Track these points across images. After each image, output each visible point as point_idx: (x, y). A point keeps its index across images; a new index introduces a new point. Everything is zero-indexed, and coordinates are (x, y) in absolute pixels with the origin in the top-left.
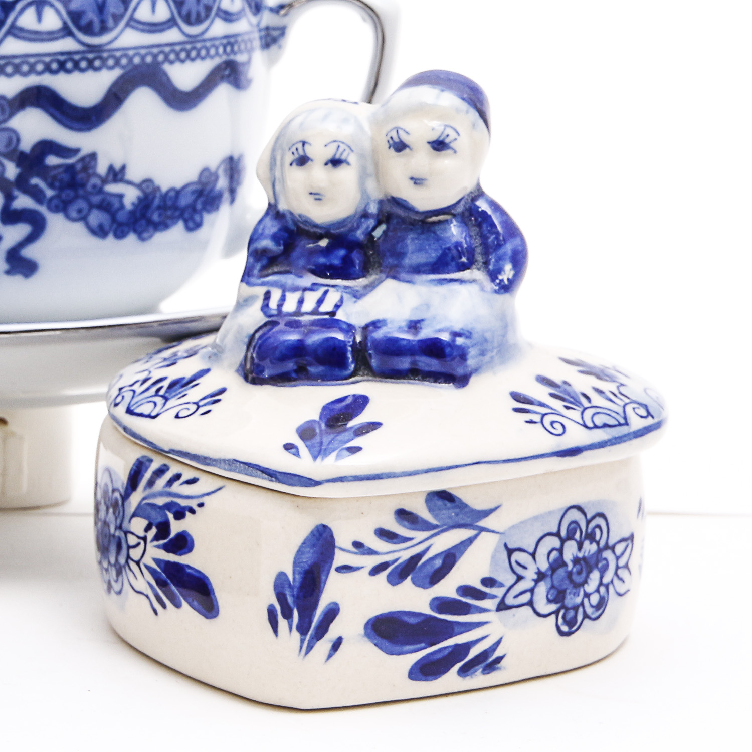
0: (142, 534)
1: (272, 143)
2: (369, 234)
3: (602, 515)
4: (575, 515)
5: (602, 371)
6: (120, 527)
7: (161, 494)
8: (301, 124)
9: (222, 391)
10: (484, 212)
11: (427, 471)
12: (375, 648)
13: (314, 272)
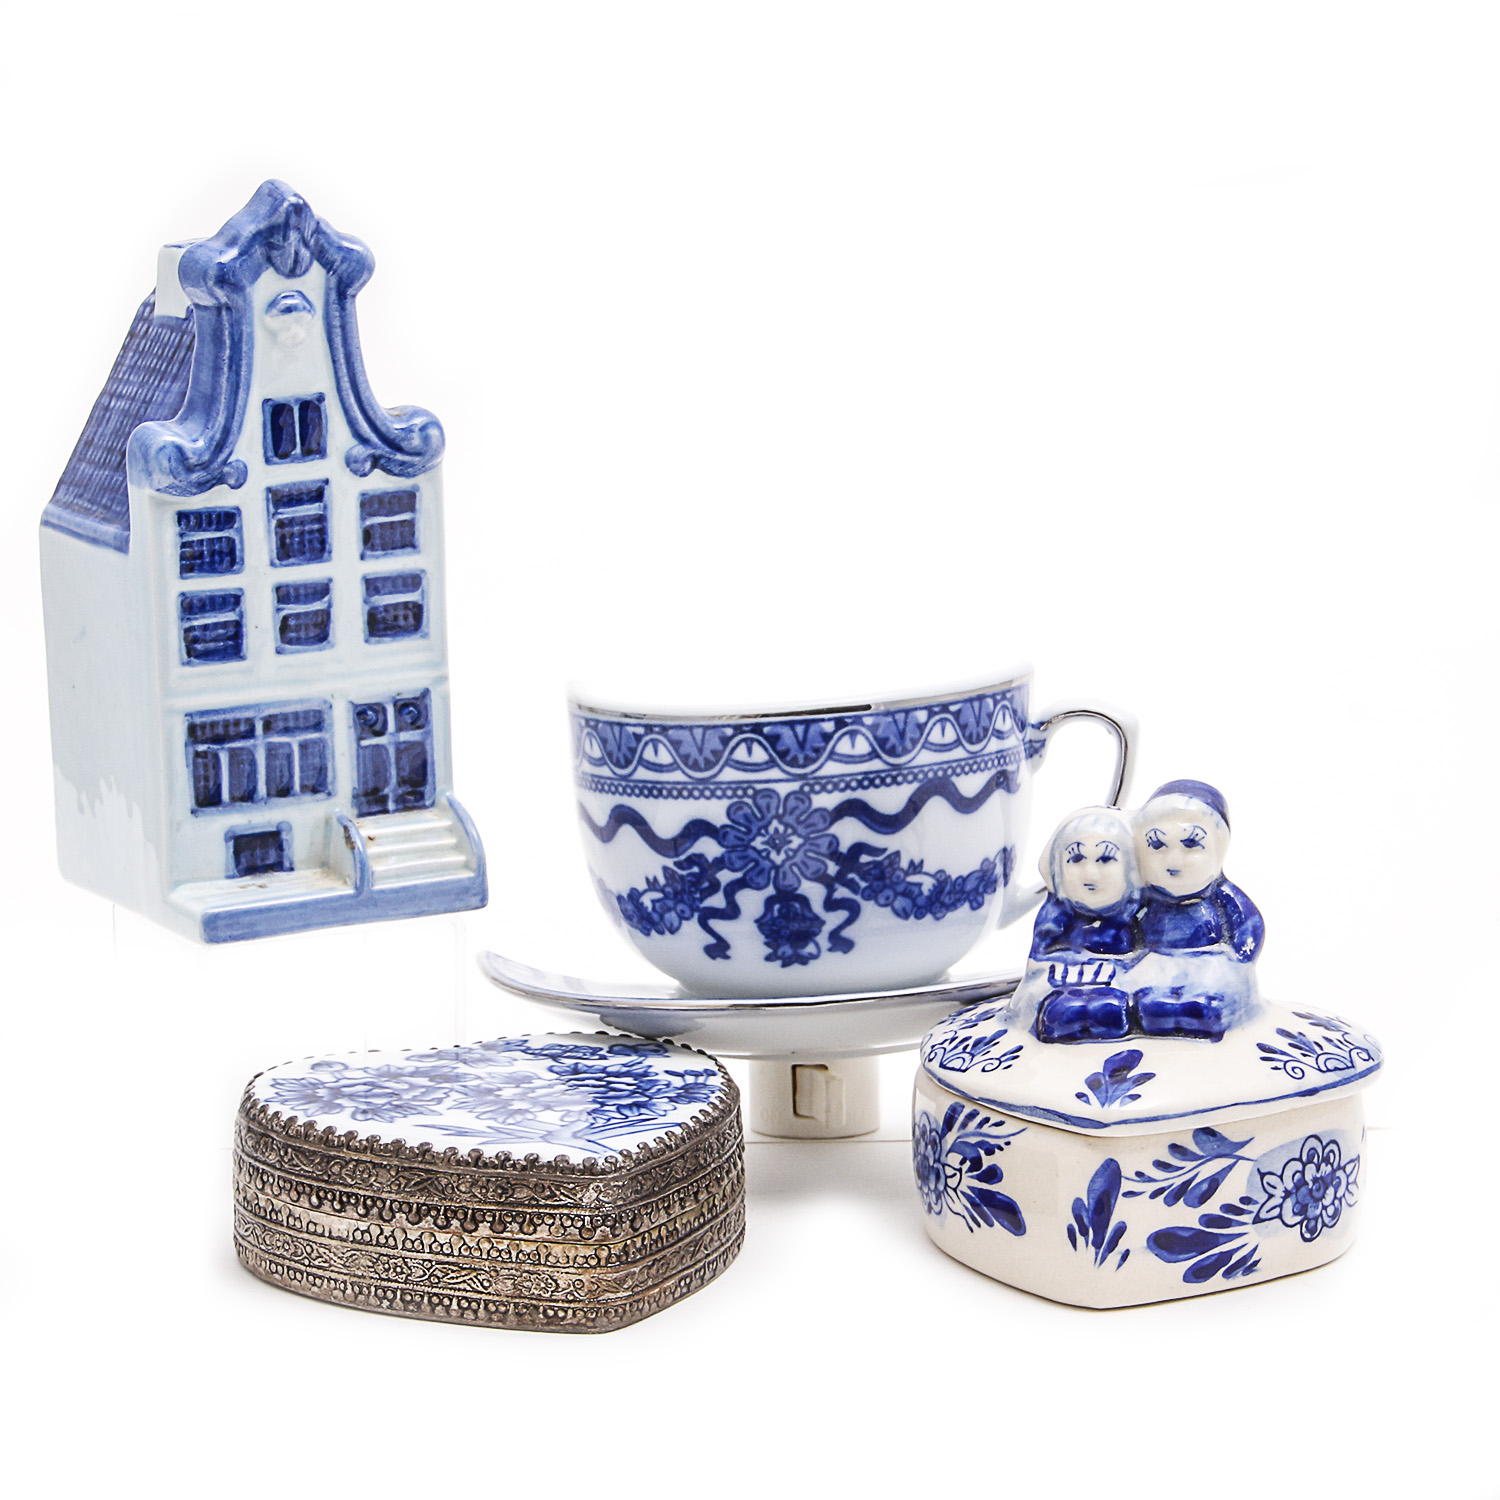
0: (958, 1166)
1: (1051, 843)
2: (1134, 917)
3: (1334, 1142)
4: (1313, 1143)
5: (1328, 1022)
6: (938, 1160)
7: (974, 1134)
8: (1076, 829)
9: (1020, 1048)
10: (1228, 895)
11: (1195, 1113)
12: (1156, 1258)
13: (1089, 949)
